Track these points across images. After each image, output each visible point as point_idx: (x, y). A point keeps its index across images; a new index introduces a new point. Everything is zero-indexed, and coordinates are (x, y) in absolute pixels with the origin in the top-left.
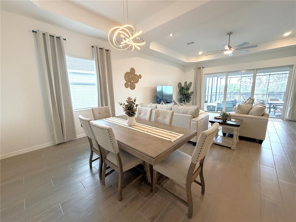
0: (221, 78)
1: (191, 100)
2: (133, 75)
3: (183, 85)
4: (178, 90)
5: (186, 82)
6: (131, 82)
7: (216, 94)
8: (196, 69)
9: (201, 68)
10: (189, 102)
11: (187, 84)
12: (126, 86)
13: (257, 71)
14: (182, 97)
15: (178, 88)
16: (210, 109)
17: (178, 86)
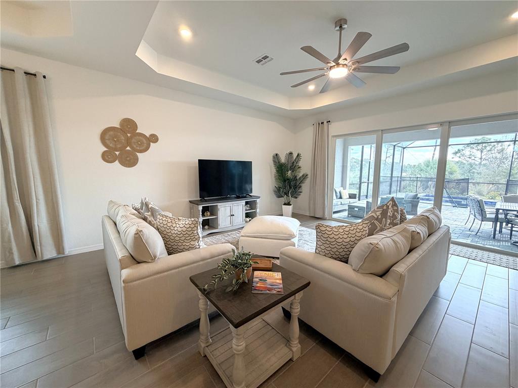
0: (404, 148)
1: (301, 192)
2: (129, 135)
3: (283, 160)
4: (274, 170)
5: (291, 153)
6: (122, 150)
7: (391, 179)
8: (315, 125)
9: (325, 123)
10: (296, 198)
11: (292, 157)
12: (107, 157)
13: (449, 127)
14: (281, 185)
15: (273, 165)
16: (355, 214)
17: (274, 161)
